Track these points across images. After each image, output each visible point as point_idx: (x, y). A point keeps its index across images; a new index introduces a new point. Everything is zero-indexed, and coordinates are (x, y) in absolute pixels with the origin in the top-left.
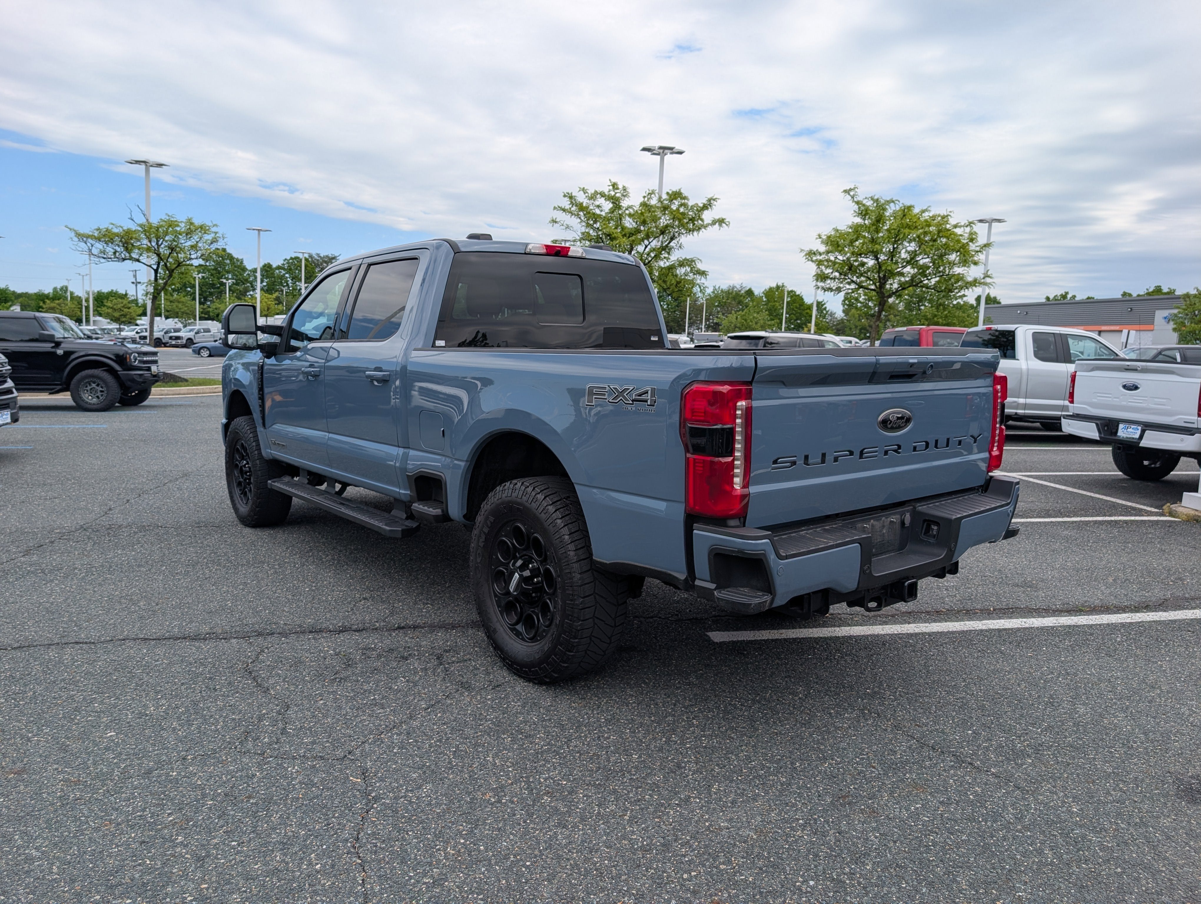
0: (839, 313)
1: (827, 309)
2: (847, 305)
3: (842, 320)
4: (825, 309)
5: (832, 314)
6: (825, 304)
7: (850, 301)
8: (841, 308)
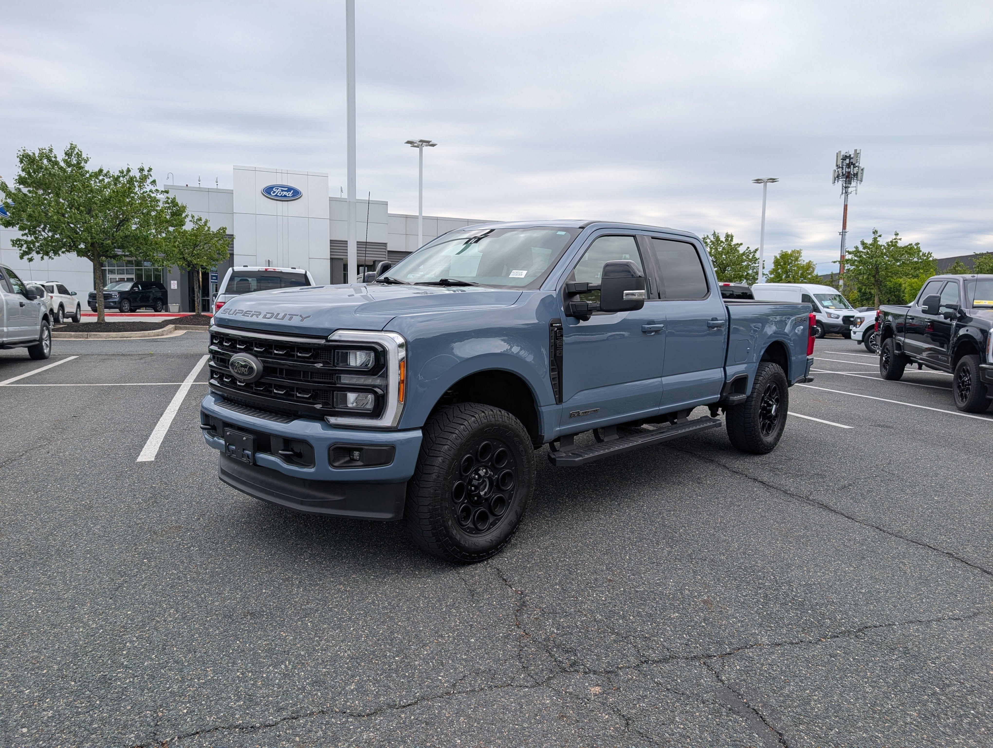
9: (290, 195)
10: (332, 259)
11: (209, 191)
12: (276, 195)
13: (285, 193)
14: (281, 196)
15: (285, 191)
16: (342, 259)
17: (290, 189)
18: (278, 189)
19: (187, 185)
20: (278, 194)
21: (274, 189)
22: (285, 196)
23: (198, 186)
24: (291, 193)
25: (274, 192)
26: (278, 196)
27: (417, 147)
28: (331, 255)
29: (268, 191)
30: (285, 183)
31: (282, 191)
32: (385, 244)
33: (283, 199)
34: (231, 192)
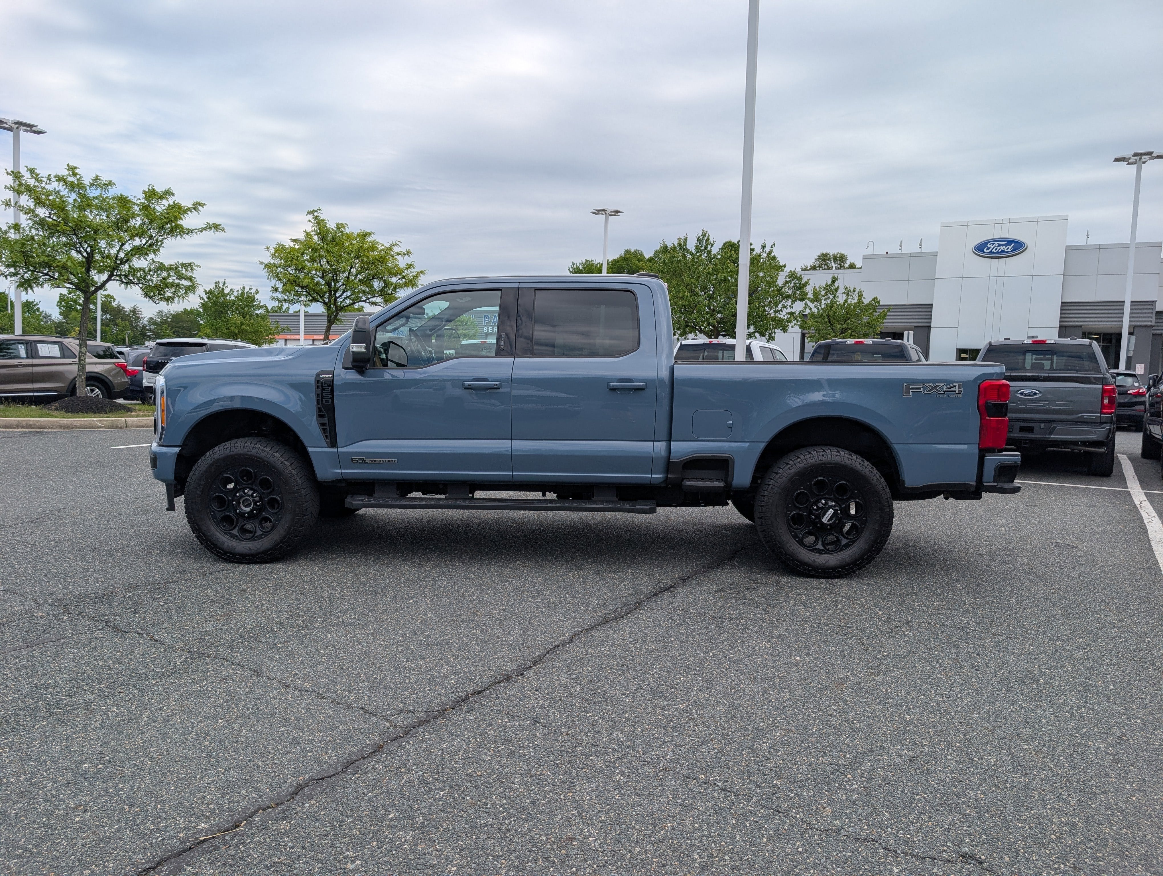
0: (55, 314)
1: (41, 310)
2: (64, 306)
3: (60, 323)
4: (38, 310)
5: (47, 316)
6: (37, 304)
7: (67, 303)
8: (58, 310)
9: (1009, 250)
10: (1061, 327)
11: (910, 256)
12: (991, 252)
13: (1002, 248)
14: (998, 252)
15: (1003, 245)
16: (1081, 326)
17: (1009, 242)
18: (993, 244)
19: (887, 253)
20: (994, 250)
21: (988, 245)
22: (1003, 251)
23: (899, 252)
24: (1010, 247)
25: (989, 248)
26: (993, 253)
27: (1134, 163)
28: (1060, 321)
29: (981, 249)
30: (1005, 236)
31: (999, 245)
32: (1153, 303)
33: (1001, 255)
34: (934, 255)
